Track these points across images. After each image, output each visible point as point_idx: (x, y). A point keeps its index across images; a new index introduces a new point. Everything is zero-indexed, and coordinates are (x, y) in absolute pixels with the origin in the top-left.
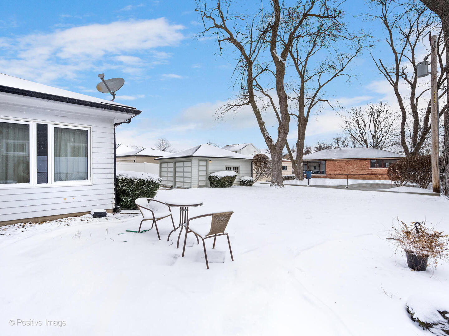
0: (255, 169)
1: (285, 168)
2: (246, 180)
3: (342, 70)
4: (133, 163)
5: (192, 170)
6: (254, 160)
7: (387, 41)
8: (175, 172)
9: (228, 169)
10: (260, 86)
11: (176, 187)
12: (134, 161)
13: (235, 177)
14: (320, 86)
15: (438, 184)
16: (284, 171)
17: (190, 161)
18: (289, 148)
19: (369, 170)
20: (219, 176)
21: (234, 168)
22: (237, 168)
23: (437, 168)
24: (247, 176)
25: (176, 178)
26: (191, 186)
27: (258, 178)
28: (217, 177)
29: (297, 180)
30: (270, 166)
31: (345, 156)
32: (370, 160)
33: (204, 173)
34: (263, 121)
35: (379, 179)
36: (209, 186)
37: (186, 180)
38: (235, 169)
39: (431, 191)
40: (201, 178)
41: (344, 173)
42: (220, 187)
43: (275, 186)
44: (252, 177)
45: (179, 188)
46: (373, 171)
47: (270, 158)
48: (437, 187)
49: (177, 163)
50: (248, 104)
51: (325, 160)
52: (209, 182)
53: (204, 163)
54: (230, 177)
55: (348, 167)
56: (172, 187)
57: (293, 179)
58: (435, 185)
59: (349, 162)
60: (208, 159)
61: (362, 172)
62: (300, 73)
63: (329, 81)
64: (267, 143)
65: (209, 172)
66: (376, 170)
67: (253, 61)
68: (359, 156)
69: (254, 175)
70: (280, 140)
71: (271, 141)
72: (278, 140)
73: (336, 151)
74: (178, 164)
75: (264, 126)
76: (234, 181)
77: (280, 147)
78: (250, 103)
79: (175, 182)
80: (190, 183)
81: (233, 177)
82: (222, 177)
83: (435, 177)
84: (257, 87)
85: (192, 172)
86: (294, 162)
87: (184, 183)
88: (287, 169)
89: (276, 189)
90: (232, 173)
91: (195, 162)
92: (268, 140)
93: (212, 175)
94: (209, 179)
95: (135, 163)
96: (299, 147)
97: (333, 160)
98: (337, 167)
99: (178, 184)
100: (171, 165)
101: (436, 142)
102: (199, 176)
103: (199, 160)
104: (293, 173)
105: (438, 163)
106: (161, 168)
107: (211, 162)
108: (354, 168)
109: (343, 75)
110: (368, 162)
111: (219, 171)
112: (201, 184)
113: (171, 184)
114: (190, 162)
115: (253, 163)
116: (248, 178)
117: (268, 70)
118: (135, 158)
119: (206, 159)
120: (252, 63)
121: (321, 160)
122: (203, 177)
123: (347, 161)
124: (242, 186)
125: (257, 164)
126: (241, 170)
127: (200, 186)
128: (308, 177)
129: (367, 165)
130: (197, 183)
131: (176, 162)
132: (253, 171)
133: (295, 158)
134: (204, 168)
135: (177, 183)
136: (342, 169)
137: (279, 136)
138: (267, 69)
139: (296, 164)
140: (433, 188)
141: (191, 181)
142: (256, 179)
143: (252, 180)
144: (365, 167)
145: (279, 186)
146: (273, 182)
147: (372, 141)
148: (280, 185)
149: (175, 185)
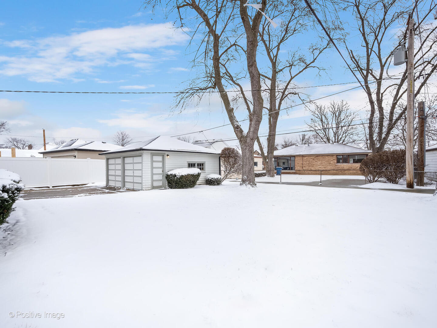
0: (224, 166)
1: (256, 164)
2: (213, 179)
3: (313, 62)
4: (73, 159)
5: (143, 167)
6: (222, 154)
7: (360, 30)
8: (124, 170)
9: (191, 165)
10: (230, 74)
11: (126, 188)
12: (75, 157)
13: (199, 175)
14: (292, 77)
15: (412, 180)
16: (256, 168)
17: (141, 156)
18: (260, 142)
19: (336, 165)
20: (178, 174)
21: (198, 164)
22: (203, 164)
23: (412, 162)
24: (215, 173)
25: (125, 177)
26: (142, 187)
27: (227, 176)
28: (175, 176)
29: (268, 176)
30: (240, 162)
31: (313, 152)
32: (337, 155)
33: (160, 171)
34: (231, 106)
35: (345, 174)
36: (167, 187)
37: (137, 180)
38: (200, 166)
39: (405, 187)
40: (155, 177)
41: (313, 169)
42: (180, 188)
43: (246, 185)
44: (220, 174)
45: (128, 190)
46: (339, 166)
47: (240, 152)
48: (411, 183)
49: (125, 159)
50: (214, 88)
51: (294, 156)
52: (167, 182)
53: (160, 158)
54: (193, 176)
55: (317, 163)
56: (120, 188)
57: (264, 176)
58: (409, 180)
59: (318, 158)
60: (165, 153)
61: (329, 168)
62: (272, 60)
63: (300, 72)
64: (236, 134)
65: (166, 169)
66: (342, 166)
67: (219, 35)
68: (327, 152)
69: (222, 173)
70: (251, 130)
71: (241, 131)
72: (250, 129)
73: (304, 147)
74: (127, 160)
75: (233, 113)
76: (198, 180)
77: (251, 138)
78: (217, 87)
79: (124, 182)
80: (141, 183)
81: (196, 176)
82: (182, 176)
83: (409, 172)
84: (227, 75)
85: (143, 170)
86: (265, 158)
87: (135, 184)
88: (258, 165)
89: (247, 188)
90: (195, 171)
91: (146, 157)
92: (238, 129)
93: (169, 173)
94: (166, 177)
95: (76, 159)
96: (271, 142)
97: (303, 156)
98: (306, 163)
99: (128, 186)
100: (119, 161)
101: (411, 134)
102: (153, 174)
103: (153, 155)
104: (263, 169)
105: (412, 157)
106: (108, 165)
107: (168, 157)
108: (321, 163)
109: (314, 67)
110: (335, 157)
111: (180, 168)
112: (156, 184)
113: (119, 185)
114: (141, 158)
115: (221, 158)
116: (216, 176)
117: (237, 45)
118: (76, 153)
119: (163, 153)
120: (219, 37)
121: (291, 156)
122: (159, 176)
123: (316, 157)
124: (208, 186)
125: (225, 160)
126: (207, 167)
127: (153, 188)
128: (278, 173)
129: (334, 161)
130: (150, 184)
131: (124, 157)
132: (221, 167)
133: (266, 154)
134: (160, 165)
135: (126, 183)
136: (311, 165)
137: (250, 124)
138: (236, 43)
139: (267, 160)
140: (407, 184)
141: (142, 181)
142: (225, 176)
143: (219, 178)
144: (332, 162)
145: (251, 185)
146: (244, 181)
147: (334, 138)
148: (251, 183)
149: (124, 186)
